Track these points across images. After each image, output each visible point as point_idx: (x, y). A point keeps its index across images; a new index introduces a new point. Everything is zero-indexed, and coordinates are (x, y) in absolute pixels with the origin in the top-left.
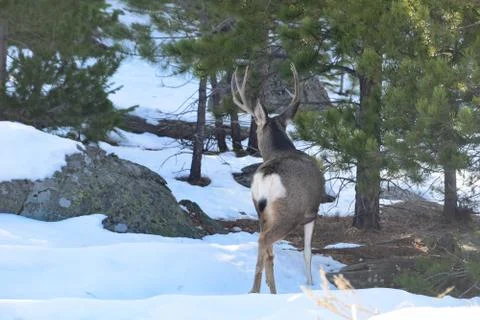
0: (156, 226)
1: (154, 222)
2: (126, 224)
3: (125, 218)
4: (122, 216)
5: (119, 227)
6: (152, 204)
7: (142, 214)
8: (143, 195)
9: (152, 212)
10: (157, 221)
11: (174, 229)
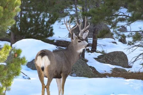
0: (85, 74)
1: (84, 73)
2: (76, 74)
3: (75, 72)
4: (74, 71)
5: (73, 75)
6: (83, 67)
7: (80, 70)
8: (79, 64)
9: (83, 70)
10: (85, 72)
11: (91, 76)
